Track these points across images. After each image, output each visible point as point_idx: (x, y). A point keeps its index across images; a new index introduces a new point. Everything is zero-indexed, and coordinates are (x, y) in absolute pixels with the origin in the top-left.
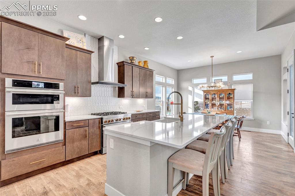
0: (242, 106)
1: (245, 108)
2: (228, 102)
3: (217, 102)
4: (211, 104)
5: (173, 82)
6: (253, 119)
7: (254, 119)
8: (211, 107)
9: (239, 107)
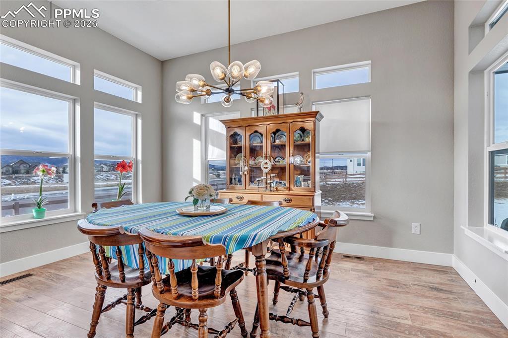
0: (347, 180)
1: (353, 184)
2: (298, 160)
3: (266, 161)
4: (246, 168)
5: (140, 94)
6: (371, 216)
7: (374, 217)
8: (248, 177)
9: (343, 181)
